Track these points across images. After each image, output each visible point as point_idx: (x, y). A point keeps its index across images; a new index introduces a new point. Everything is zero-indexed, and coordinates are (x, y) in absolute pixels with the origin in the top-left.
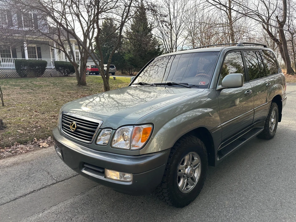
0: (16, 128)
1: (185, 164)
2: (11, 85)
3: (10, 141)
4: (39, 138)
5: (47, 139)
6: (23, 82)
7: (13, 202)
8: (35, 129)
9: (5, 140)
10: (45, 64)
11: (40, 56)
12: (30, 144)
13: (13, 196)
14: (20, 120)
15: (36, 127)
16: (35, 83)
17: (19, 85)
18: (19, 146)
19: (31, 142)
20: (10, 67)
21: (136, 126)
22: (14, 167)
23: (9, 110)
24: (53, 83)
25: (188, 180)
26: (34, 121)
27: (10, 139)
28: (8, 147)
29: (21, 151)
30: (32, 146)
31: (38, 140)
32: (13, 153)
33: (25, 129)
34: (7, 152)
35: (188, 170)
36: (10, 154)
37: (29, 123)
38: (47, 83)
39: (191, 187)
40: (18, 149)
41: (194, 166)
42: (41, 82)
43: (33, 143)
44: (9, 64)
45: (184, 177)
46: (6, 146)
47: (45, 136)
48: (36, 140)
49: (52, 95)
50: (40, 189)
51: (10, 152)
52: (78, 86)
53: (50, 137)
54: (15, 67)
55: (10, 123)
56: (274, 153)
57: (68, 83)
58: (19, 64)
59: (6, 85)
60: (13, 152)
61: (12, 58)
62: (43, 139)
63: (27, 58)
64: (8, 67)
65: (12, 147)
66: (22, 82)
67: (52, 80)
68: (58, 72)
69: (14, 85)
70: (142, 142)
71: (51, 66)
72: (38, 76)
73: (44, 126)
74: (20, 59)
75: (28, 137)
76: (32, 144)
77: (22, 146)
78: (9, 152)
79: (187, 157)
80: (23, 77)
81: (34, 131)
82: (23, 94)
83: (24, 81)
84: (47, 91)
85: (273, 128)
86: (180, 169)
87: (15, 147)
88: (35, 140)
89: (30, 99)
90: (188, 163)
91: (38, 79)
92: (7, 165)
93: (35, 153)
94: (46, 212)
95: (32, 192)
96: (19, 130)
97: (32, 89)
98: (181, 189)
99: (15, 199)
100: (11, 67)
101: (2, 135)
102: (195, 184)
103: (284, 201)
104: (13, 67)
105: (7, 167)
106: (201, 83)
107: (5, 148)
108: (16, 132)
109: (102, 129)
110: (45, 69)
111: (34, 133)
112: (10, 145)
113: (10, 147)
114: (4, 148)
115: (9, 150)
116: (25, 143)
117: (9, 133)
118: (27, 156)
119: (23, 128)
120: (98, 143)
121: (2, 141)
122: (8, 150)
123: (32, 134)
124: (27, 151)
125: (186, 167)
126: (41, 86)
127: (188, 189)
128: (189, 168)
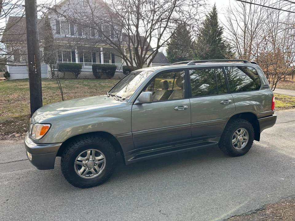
1: (86, 158)
2: (84, 85)
10: (115, 68)
11: (113, 62)
17: (89, 85)
20: (89, 70)
25: (89, 169)
35: (88, 161)
38: (111, 85)
39: (94, 176)
41: (98, 160)
42: (107, 83)
44: (89, 67)
45: (84, 166)
54: (92, 70)
58: (95, 68)
59: (80, 85)
61: (92, 63)
63: (102, 63)
64: (88, 70)
66: (93, 83)
69: (86, 85)
70: (41, 135)
72: (110, 78)
79: (88, 152)
80: (97, 79)
82: (87, 93)
83: (95, 82)
85: (243, 146)
86: (78, 159)
90: (89, 156)
91: (107, 81)
94: (13, 172)
97: (96, 89)
98: (80, 174)
99: (8, 163)
102: (99, 174)
110: (115, 72)
126: (105, 87)
127: (89, 176)
128: (91, 160)
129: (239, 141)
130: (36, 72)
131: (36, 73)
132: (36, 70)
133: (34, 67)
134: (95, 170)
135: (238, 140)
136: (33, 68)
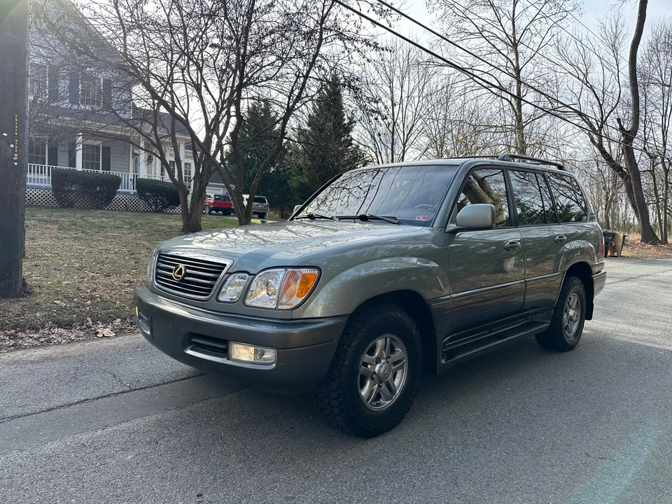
0: (51, 297)
1: (377, 354)
2: (39, 220)
3: (39, 320)
4: (96, 319)
5: (112, 323)
6: (66, 217)
7: (47, 414)
8: (89, 302)
9: (28, 315)
10: (117, 182)
11: (107, 166)
12: (78, 328)
13: (45, 405)
14: (59, 282)
15: (92, 298)
16: (91, 219)
17: (56, 222)
18: (56, 329)
19: (80, 325)
20: (39, 184)
21: (290, 270)
22: (46, 363)
23: (36, 266)
24: (130, 223)
25: (380, 387)
26: (88, 288)
27: (38, 314)
28: (33, 329)
29: (60, 339)
30: (82, 334)
31: (94, 322)
32: (42, 342)
33: (70, 299)
34: (31, 340)
35: (381, 367)
36: (37, 343)
37: (78, 289)
38: (117, 222)
39: (386, 403)
40: (53, 336)
41: (395, 363)
42: (104, 219)
43: (84, 327)
44: (39, 176)
45: (373, 379)
46: (29, 329)
47: (110, 317)
48: (91, 323)
49: (125, 246)
50: (98, 398)
51: (37, 339)
52: (184, 233)
53: (119, 320)
54: (50, 185)
55: (39, 287)
56: (566, 373)
57: (163, 226)
58: (60, 180)
60: (42, 340)
61: (47, 165)
62: (104, 322)
63: (79, 167)
64: (36, 184)
65: (41, 331)
66: (63, 217)
67: (129, 216)
68: (142, 204)
69: (46, 221)
70: (298, 296)
71: (127, 189)
72: (98, 208)
73: (109, 298)
74: (65, 168)
75: (75, 316)
76: (81, 330)
77: (61, 330)
78: (35, 339)
79: (380, 342)
80: (65, 207)
81: (88, 306)
82: (65, 240)
83: (67, 213)
84: (115, 239)
87: (47, 332)
88: (88, 321)
89: (80, 249)
90: (381, 353)
91: (98, 212)
92: (32, 359)
93: (87, 344)
94: (110, 429)
95: (83, 401)
96: (58, 300)
97: (83, 232)
98: (366, 399)
99: (50, 410)
100: (43, 185)
101: (24, 306)
102: (395, 398)
103: (560, 443)
104: (47, 185)
105: (32, 362)
106: (419, 218)
107: (28, 331)
108: (51, 303)
109: (231, 274)
110: (115, 193)
111: (88, 308)
112: (38, 326)
113: (37, 330)
114: (24, 331)
115: (35, 336)
116: (68, 325)
117: (38, 304)
118: (72, 349)
119: (66, 297)
120: (221, 298)
121: (22, 317)
122: (32, 336)
123: (83, 309)
124: (72, 341)
125: (378, 361)
126: (104, 227)
127: (379, 404)
128: (383, 364)
129: (571, 319)
130: (16, 161)
131: (16, 164)
132: (16, 155)
133: (12, 146)
134: (388, 386)
135: (571, 317)
136: (10, 151)
